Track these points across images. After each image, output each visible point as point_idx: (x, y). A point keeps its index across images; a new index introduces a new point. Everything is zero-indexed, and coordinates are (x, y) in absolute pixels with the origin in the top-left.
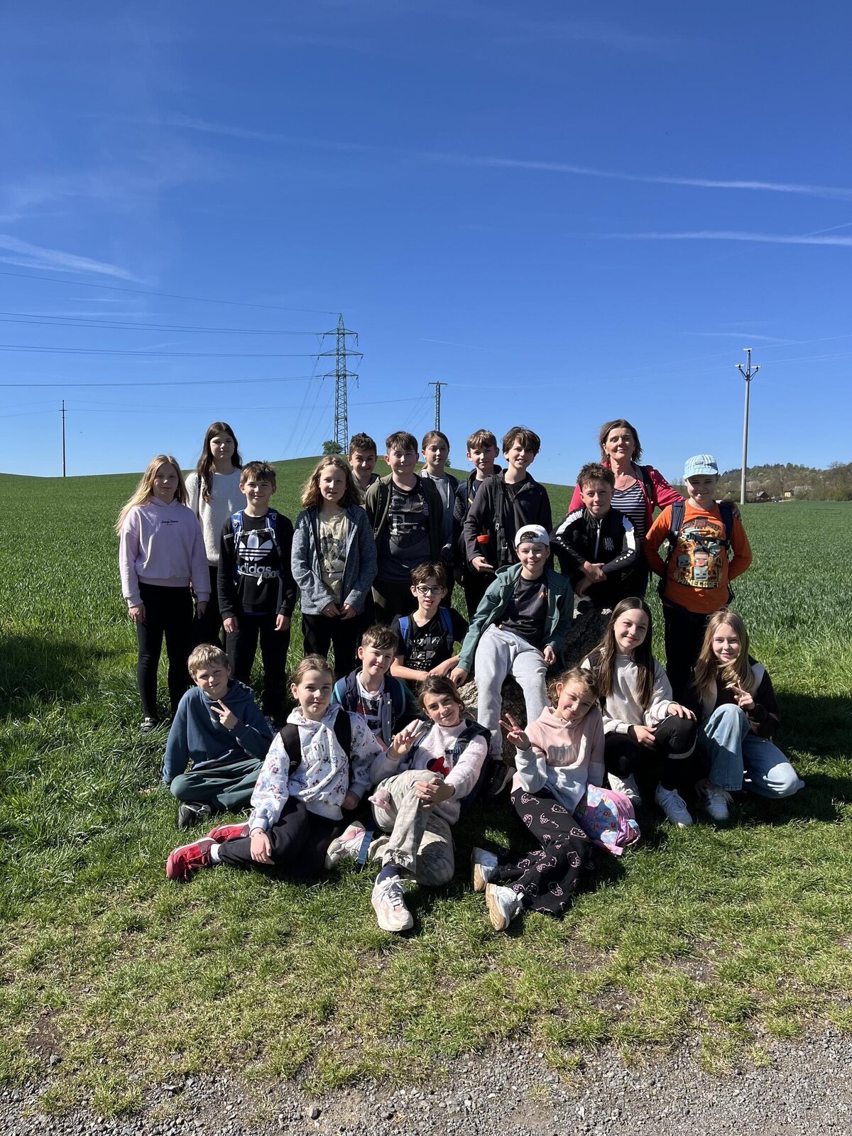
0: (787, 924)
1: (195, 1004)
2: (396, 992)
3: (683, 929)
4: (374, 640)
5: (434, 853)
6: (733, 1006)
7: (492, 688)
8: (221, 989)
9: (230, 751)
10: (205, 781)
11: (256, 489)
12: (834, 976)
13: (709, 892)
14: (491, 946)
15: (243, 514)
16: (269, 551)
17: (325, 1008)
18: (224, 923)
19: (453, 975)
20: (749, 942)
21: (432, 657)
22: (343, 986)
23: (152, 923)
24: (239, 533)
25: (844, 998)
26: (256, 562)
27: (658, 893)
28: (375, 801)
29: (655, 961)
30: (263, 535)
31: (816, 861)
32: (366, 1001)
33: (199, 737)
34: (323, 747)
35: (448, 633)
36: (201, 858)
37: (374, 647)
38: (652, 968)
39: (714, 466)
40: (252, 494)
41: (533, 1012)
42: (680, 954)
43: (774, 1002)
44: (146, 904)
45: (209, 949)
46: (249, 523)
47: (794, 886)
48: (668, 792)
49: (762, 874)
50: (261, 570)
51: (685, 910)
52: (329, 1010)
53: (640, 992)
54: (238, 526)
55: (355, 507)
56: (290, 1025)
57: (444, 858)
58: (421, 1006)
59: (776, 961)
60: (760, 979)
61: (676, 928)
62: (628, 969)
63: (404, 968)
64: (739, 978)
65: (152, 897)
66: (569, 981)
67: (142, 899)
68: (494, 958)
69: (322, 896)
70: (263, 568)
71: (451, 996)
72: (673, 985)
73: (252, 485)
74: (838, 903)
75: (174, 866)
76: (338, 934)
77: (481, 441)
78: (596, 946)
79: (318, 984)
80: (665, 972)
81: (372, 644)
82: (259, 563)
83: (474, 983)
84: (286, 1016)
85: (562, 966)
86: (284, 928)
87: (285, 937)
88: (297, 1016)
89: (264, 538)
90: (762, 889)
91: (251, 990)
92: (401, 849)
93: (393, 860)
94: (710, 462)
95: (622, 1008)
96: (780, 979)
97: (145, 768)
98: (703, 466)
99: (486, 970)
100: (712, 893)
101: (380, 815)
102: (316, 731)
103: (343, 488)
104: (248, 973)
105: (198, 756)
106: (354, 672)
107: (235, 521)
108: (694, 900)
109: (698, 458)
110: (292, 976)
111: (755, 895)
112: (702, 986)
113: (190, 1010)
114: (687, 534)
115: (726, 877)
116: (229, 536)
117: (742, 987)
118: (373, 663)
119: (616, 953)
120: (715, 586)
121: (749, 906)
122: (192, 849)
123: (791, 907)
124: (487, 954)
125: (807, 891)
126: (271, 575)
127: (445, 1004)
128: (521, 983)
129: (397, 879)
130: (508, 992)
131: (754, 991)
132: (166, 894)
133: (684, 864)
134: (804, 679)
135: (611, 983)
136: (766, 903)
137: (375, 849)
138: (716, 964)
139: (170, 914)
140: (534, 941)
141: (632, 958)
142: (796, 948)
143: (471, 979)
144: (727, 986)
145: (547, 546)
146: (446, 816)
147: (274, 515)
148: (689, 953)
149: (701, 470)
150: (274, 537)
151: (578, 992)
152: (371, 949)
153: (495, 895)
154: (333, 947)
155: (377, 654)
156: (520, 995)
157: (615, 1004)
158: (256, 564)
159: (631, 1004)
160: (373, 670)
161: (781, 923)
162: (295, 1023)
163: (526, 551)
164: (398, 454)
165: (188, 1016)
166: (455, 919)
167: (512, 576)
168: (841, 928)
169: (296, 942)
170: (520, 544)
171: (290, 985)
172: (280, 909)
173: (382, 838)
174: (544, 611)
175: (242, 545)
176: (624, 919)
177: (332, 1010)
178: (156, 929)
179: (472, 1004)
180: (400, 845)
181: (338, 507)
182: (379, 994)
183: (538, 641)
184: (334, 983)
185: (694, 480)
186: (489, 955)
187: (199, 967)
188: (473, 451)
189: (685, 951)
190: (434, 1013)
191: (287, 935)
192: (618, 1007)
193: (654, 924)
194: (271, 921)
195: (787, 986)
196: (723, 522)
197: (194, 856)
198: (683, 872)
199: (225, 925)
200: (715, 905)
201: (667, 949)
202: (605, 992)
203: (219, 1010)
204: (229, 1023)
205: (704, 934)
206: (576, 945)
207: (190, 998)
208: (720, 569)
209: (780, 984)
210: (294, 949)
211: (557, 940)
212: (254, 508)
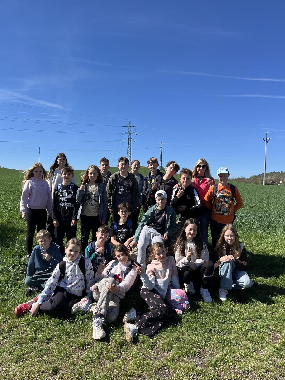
0: (239, 344)
1: (8, 364)
2: (82, 365)
3: (198, 345)
4: (102, 230)
5: (110, 310)
6: (210, 377)
7: (142, 248)
8: (19, 359)
9: (49, 268)
10: (38, 279)
11: (66, 176)
12: (252, 367)
13: (212, 330)
14: (125, 348)
15: (62, 184)
16: (71, 198)
17: (53, 370)
18: (30, 333)
19: (106, 359)
20: (223, 351)
21: (124, 236)
22: (63, 361)
23: (4, 332)
24: (60, 191)
25: (254, 376)
26: (66, 201)
27: (192, 329)
28: (91, 289)
29: (184, 357)
30: (68, 192)
31: (256, 319)
32: (70, 368)
33: (38, 263)
34: (73, 271)
35: (130, 228)
36: (28, 308)
37: (101, 232)
38: (183, 360)
39: (227, 170)
40: (65, 178)
41: (132, 376)
42: (195, 355)
43: (226, 377)
44: (5, 324)
45: (20, 343)
46: (64, 188)
47: (245, 329)
48: (204, 290)
49: (234, 323)
50: (67, 204)
51: (201, 337)
52: (55, 371)
53: (175, 370)
54: (60, 189)
55: (101, 183)
56: (39, 376)
57: (113, 312)
58: (90, 371)
59: (230, 360)
60: (223, 367)
61: (196, 344)
62: (173, 360)
63: (88, 356)
64: (214, 366)
65: (7, 322)
66: (149, 364)
67: (4, 322)
68: (124, 353)
69: (67, 324)
70: (68, 203)
71: (103, 368)
72: (188, 368)
73: (65, 174)
74: (260, 337)
75: (17, 311)
76: (69, 340)
77: (152, 161)
78: (164, 350)
79: (55, 360)
80: (187, 362)
81: (101, 231)
82: (67, 202)
83: (113, 363)
84: (39, 372)
85: (149, 357)
86: (49, 337)
87: (49, 340)
88: (43, 372)
89: (69, 193)
90: (232, 329)
91: (30, 361)
92: (100, 307)
93: (97, 311)
94: (226, 169)
95: (167, 376)
96: (231, 367)
97: (22, 273)
98: (223, 170)
99: (120, 357)
100: (213, 330)
101: (95, 295)
102: (71, 265)
103: (97, 176)
104: (31, 354)
105: (39, 270)
106: (94, 241)
107: (59, 187)
108: (205, 333)
109: (222, 168)
110: (46, 356)
111: (229, 332)
112: (200, 369)
113: (6, 367)
114: (218, 196)
115: (220, 324)
116: (57, 192)
117: (215, 369)
118: (101, 238)
119: (170, 354)
120: (229, 214)
121: (225, 337)
122: (25, 305)
123: (242, 337)
124: (122, 351)
125: (250, 331)
126: (71, 206)
127: (99, 371)
128: (130, 364)
129: (99, 319)
130: (124, 368)
131: (219, 371)
132: (12, 321)
133: (206, 318)
134: (267, 248)
135: (165, 366)
136: (233, 335)
137: (90, 308)
138: (208, 359)
139: (12, 329)
140: (141, 347)
141: (176, 356)
142: (240, 354)
143: (113, 361)
144: (209, 369)
145: (166, 198)
146: (119, 296)
147: (73, 185)
148: (198, 354)
149: (222, 172)
150: (72, 193)
151: (151, 369)
152: (79, 347)
153: (128, 328)
154: (65, 346)
155: (102, 235)
156: (129, 369)
157: (164, 374)
158: (66, 202)
159: (170, 375)
160: (100, 240)
161: (237, 344)
162: (41, 375)
163: (159, 200)
164: (122, 165)
165: (4, 369)
166: (113, 336)
167: (154, 208)
168: (259, 347)
169: (53, 343)
170: (157, 197)
171: (44, 360)
172: (51, 329)
173: (94, 303)
174: (164, 220)
175: (61, 195)
176: (176, 339)
177: (56, 371)
178: (5, 334)
179: (109, 372)
180: (100, 306)
181: (95, 183)
182: (76, 365)
183: (162, 232)
184: (61, 360)
185: (220, 175)
186: (123, 351)
187: (15, 350)
188: (149, 165)
189: (197, 354)
190: (94, 375)
191: (50, 340)
192: (165, 376)
193: (188, 342)
194: (46, 334)
195: (233, 370)
196: (231, 191)
197: (26, 307)
198: (204, 321)
199: (29, 334)
200: (213, 335)
201: (190, 353)
202: (161, 369)
203: (16, 368)
204: (18, 373)
205: (206, 347)
206: (156, 349)
207: (7, 362)
208: (230, 208)
209: (230, 369)
210: (51, 345)
211: (149, 347)
212: (65, 182)
